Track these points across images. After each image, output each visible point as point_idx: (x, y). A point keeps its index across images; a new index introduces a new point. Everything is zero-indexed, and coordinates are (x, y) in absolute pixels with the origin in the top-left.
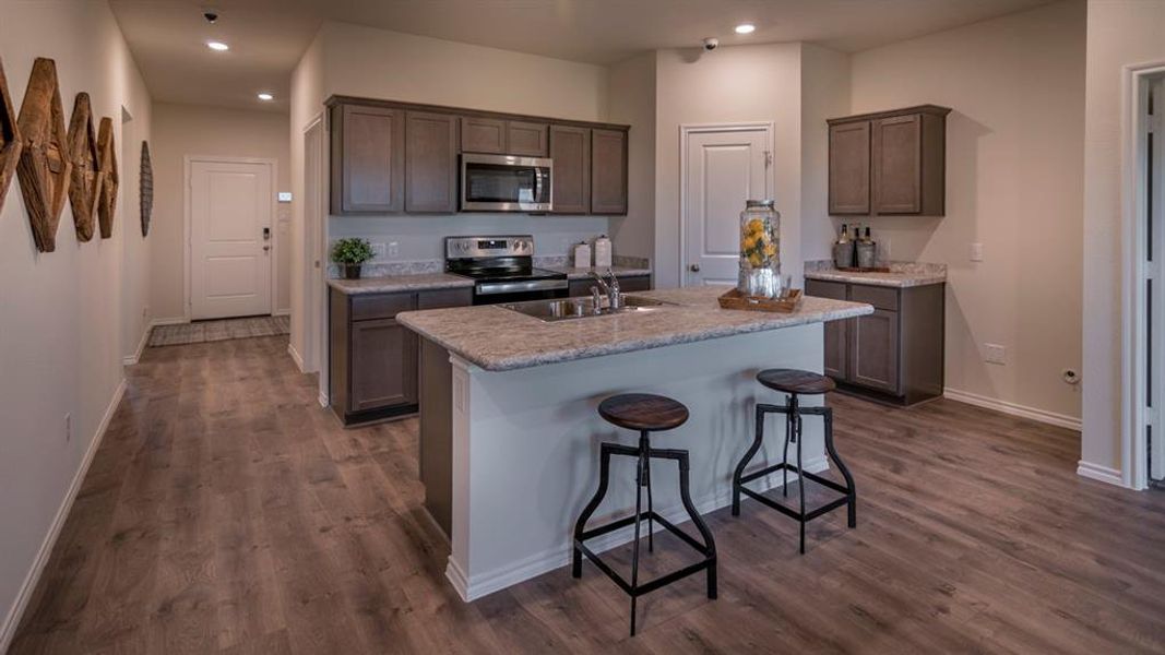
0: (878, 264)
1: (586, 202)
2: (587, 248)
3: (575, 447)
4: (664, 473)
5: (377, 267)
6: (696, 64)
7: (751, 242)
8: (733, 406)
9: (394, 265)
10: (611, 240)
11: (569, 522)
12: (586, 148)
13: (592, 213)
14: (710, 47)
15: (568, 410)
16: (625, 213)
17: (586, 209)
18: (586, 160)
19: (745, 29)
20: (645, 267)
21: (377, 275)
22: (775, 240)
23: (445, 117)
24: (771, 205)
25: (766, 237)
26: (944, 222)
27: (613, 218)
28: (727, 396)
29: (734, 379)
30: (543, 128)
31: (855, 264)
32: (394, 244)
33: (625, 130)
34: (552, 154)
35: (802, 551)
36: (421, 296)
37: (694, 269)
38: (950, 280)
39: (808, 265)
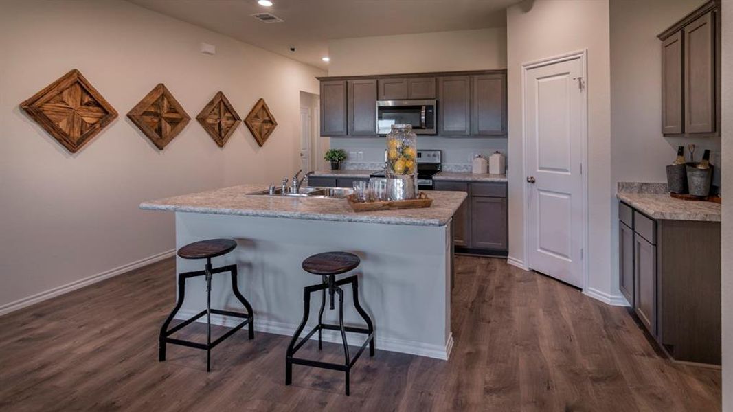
1: (468, 127)
5: (352, 164)
9: (360, 164)
12: (468, 89)
16: (506, 136)
18: (468, 98)
21: (352, 169)
23: (372, 81)
31: (686, 190)
32: (361, 152)
33: (504, 73)
37: (531, 181)
39: (623, 186)
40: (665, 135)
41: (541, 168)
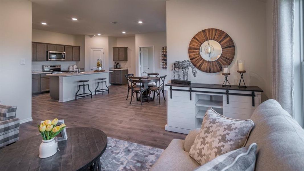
0: (120, 68)
1: (72, 59)
2: (72, 67)
3: (75, 87)
4: (86, 87)
6: (92, 38)
7: (98, 64)
8: (95, 83)
10: (77, 65)
11: (75, 95)
12: (72, 50)
13: (73, 61)
14: (94, 36)
15: (74, 82)
16: (79, 61)
17: (72, 60)
18: (72, 52)
19: (99, 35)
20: (83, 69)
22: (101, 64)
23: (44, 45)
24: (101, 60)
25: (100, 64)
26: (127, 62)
27: (77, 62)
28: (95, 82)
29: (95, 80)
30: (63, 47)
31: (117, 68)
33: (79, 47)
34: (65, 51)
35: (102, 95)
36: (42, 75)
37: (92, 69)
38: (128, 69)
39: (110, 68)
40: (114, 61)
41: (94, 67)
